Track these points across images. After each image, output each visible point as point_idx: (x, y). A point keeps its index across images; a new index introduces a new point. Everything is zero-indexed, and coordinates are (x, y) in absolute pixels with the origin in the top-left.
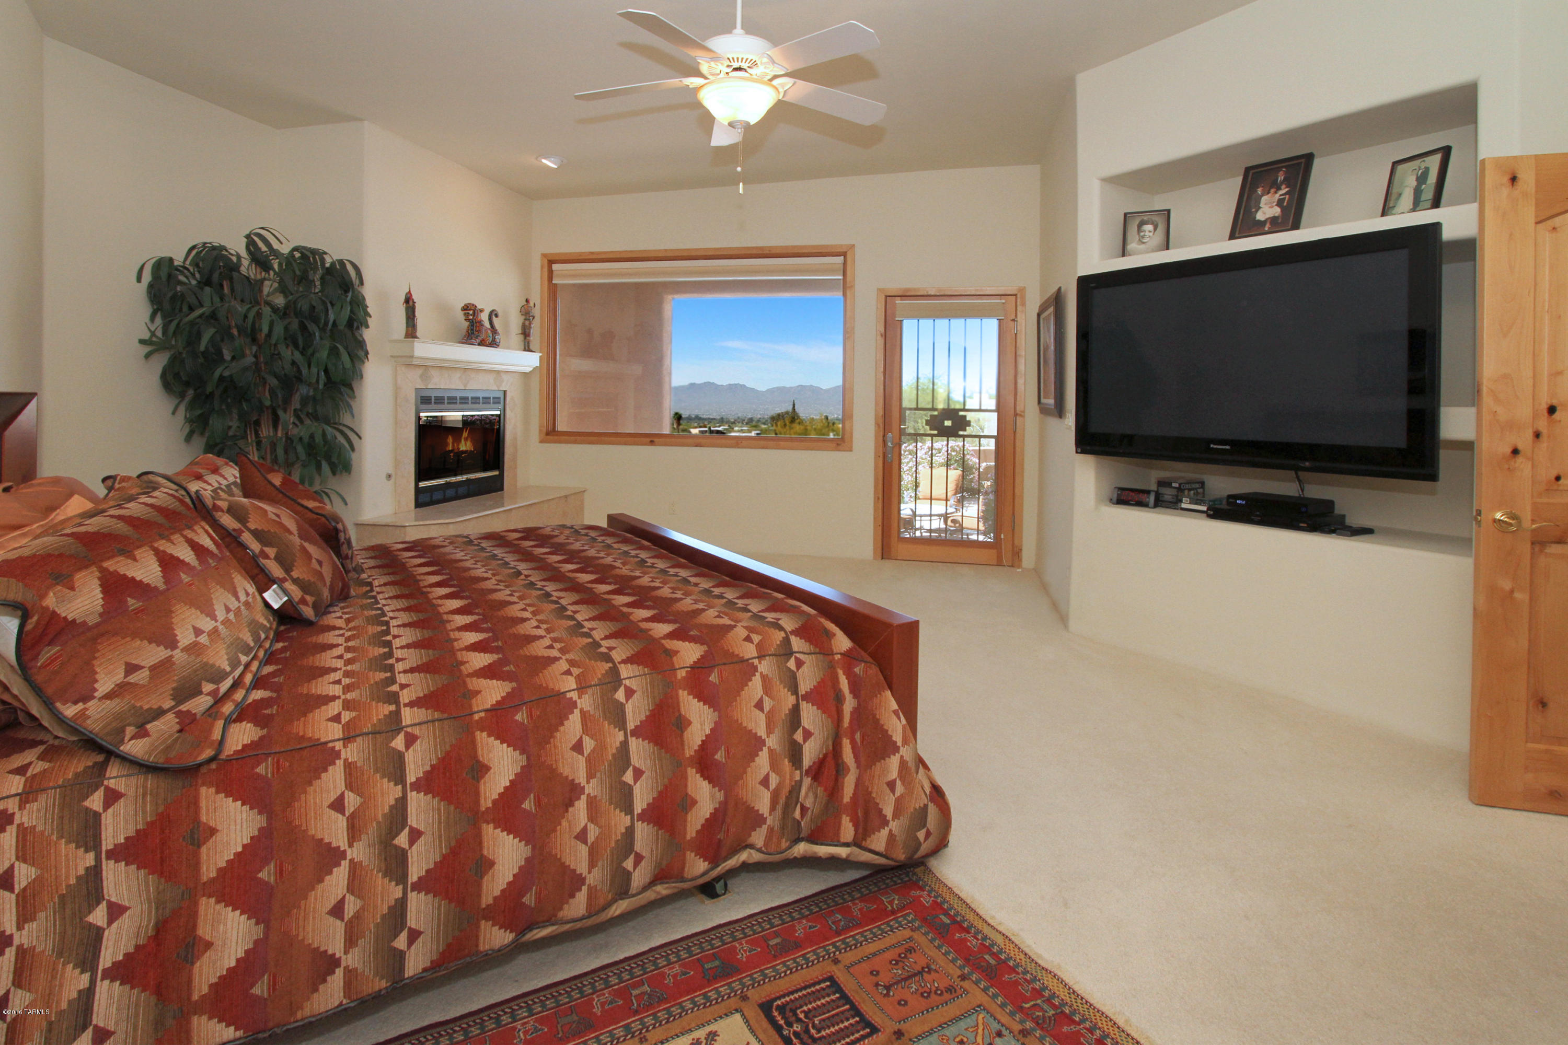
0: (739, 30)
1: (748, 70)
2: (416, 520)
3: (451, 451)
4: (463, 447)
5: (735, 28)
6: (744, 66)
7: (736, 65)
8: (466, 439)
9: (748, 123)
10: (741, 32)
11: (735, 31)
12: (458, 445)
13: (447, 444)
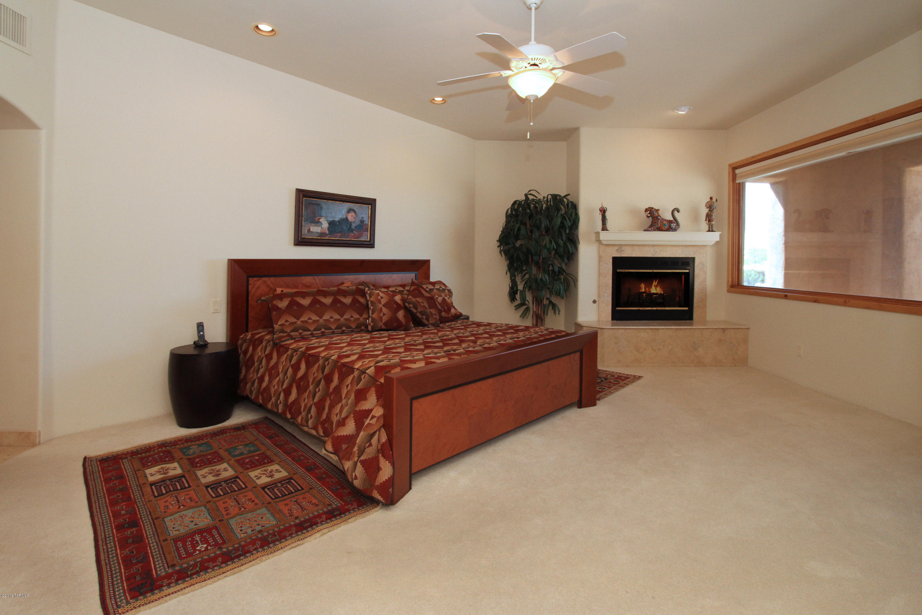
0: (533, 42)
1: (539, 65)
2: (612, 326)
3: (644, 292)
4: (653, 290)
5: (531, 41)
6: (537, 63)
7: (532, 63)
8: (656, 286)
9: (537, 96)
10: (535, 43)
11: (531, 43)
12: (649, 289)
13: (641, 288)
